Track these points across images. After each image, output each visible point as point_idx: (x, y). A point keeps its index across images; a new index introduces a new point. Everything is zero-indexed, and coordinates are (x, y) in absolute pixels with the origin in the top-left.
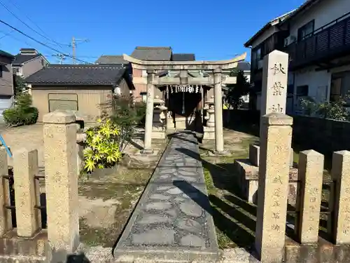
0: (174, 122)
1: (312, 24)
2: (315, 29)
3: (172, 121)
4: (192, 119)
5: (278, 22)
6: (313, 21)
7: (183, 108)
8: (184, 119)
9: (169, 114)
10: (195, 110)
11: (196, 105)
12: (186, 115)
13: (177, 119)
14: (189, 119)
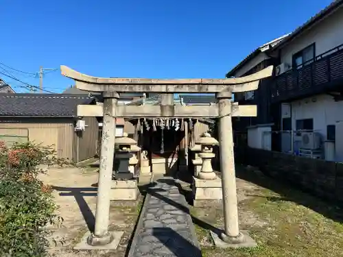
0: (151, 164)
1: (312, 47)
2: (317, 55)
3: (147, 163)
4: (173, 161)
5: (268, 48)
6: (314, 44)
7: (162, 147)
8: (163, 160)
9: (143, 154)
10: (177, 148)
11: (179, 142)
12: (166, 156)
13: (153, 161)
14: (170, 160)
